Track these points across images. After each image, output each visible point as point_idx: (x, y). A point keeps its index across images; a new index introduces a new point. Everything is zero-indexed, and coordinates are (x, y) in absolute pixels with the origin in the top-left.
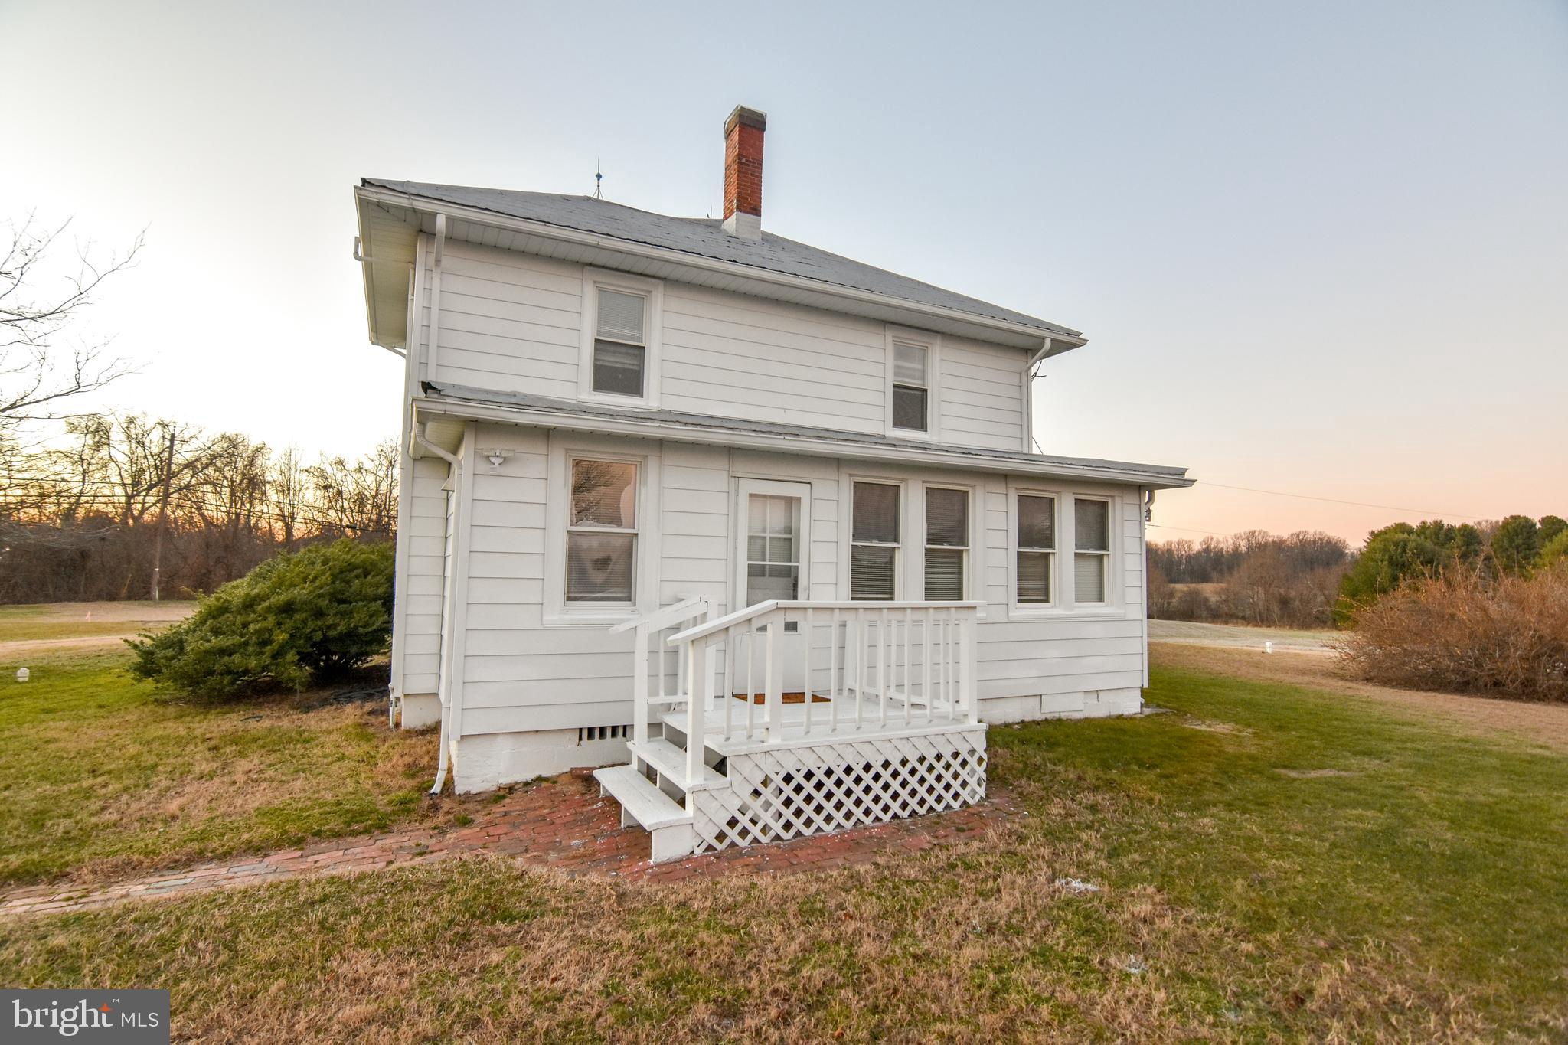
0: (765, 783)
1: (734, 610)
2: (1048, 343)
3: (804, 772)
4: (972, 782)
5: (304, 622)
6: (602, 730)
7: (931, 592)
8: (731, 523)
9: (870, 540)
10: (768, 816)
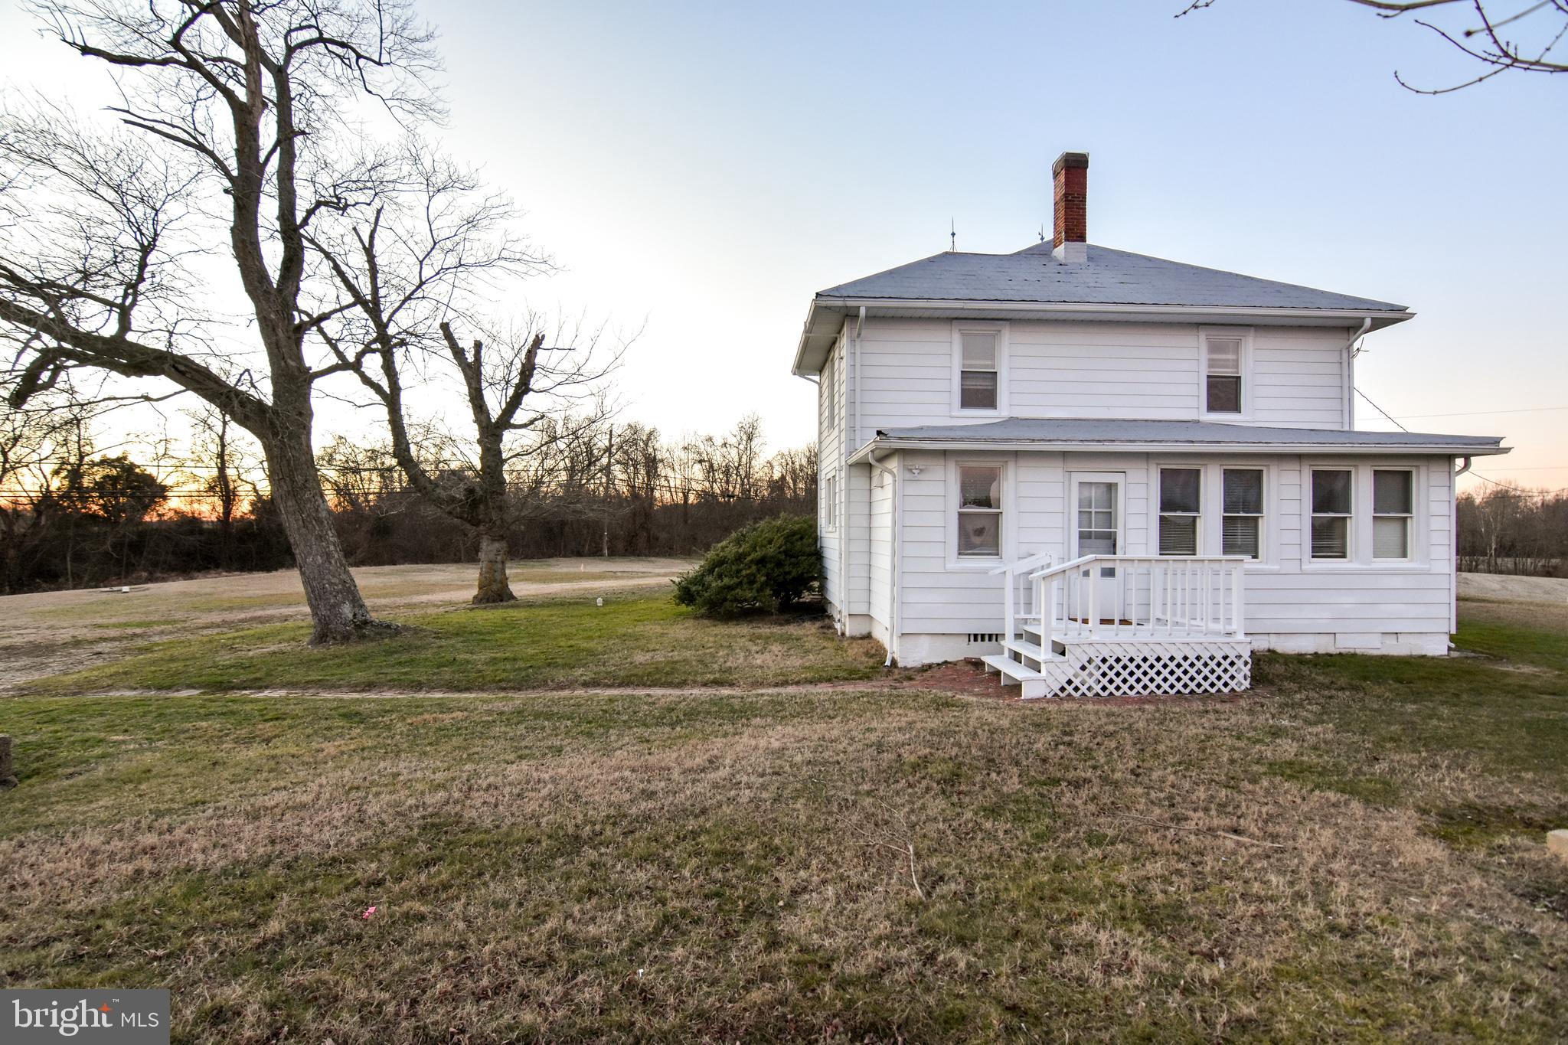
0: (1090, 661)
1: (1069, 560)
2: (1368, 322)
3: (1115, 658)
4: (1239, 677)
5: (773, 570)
6: (983, 636)
7: (1229, 547)
8: (1066, 518)
9: (1175, 511)
10: (1091, 682)
